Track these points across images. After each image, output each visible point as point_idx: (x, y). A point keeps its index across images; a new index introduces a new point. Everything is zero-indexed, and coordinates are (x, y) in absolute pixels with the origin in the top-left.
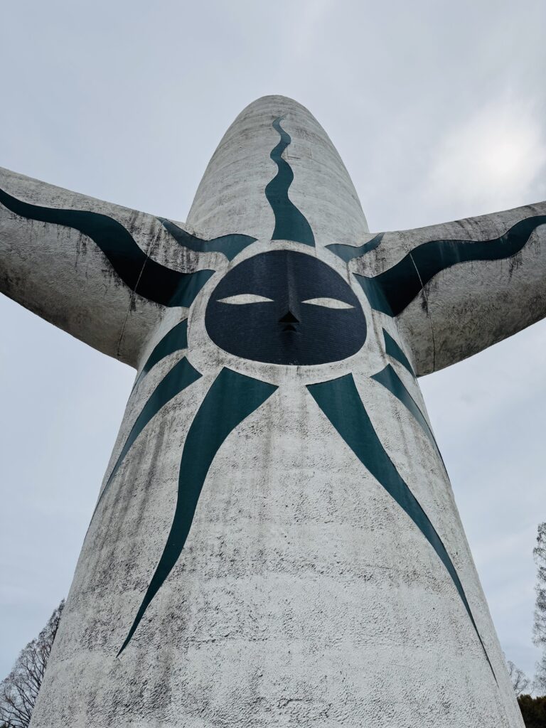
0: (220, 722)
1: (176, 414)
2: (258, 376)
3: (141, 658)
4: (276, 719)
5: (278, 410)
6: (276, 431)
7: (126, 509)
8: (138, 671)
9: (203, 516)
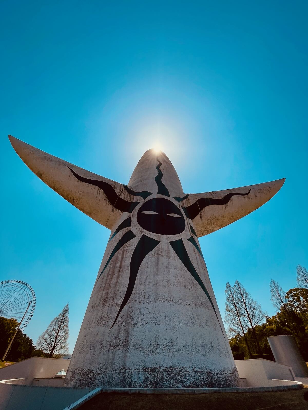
0: (145, 353)
1: (128, 248)
2: (154, 238)
3: (119, 329)
4: (163, 352)
5: (161, 249)
6: (160, 256)
7: (112, 278)
8: (118, 334)
9: (138, 283)
